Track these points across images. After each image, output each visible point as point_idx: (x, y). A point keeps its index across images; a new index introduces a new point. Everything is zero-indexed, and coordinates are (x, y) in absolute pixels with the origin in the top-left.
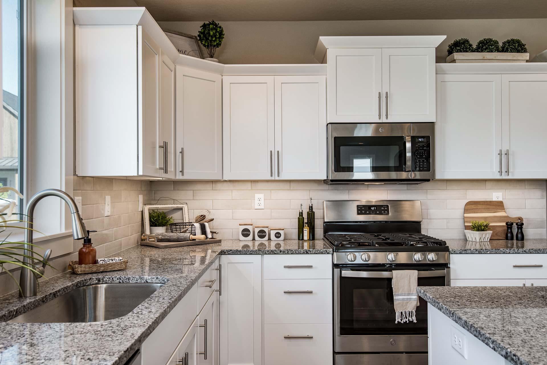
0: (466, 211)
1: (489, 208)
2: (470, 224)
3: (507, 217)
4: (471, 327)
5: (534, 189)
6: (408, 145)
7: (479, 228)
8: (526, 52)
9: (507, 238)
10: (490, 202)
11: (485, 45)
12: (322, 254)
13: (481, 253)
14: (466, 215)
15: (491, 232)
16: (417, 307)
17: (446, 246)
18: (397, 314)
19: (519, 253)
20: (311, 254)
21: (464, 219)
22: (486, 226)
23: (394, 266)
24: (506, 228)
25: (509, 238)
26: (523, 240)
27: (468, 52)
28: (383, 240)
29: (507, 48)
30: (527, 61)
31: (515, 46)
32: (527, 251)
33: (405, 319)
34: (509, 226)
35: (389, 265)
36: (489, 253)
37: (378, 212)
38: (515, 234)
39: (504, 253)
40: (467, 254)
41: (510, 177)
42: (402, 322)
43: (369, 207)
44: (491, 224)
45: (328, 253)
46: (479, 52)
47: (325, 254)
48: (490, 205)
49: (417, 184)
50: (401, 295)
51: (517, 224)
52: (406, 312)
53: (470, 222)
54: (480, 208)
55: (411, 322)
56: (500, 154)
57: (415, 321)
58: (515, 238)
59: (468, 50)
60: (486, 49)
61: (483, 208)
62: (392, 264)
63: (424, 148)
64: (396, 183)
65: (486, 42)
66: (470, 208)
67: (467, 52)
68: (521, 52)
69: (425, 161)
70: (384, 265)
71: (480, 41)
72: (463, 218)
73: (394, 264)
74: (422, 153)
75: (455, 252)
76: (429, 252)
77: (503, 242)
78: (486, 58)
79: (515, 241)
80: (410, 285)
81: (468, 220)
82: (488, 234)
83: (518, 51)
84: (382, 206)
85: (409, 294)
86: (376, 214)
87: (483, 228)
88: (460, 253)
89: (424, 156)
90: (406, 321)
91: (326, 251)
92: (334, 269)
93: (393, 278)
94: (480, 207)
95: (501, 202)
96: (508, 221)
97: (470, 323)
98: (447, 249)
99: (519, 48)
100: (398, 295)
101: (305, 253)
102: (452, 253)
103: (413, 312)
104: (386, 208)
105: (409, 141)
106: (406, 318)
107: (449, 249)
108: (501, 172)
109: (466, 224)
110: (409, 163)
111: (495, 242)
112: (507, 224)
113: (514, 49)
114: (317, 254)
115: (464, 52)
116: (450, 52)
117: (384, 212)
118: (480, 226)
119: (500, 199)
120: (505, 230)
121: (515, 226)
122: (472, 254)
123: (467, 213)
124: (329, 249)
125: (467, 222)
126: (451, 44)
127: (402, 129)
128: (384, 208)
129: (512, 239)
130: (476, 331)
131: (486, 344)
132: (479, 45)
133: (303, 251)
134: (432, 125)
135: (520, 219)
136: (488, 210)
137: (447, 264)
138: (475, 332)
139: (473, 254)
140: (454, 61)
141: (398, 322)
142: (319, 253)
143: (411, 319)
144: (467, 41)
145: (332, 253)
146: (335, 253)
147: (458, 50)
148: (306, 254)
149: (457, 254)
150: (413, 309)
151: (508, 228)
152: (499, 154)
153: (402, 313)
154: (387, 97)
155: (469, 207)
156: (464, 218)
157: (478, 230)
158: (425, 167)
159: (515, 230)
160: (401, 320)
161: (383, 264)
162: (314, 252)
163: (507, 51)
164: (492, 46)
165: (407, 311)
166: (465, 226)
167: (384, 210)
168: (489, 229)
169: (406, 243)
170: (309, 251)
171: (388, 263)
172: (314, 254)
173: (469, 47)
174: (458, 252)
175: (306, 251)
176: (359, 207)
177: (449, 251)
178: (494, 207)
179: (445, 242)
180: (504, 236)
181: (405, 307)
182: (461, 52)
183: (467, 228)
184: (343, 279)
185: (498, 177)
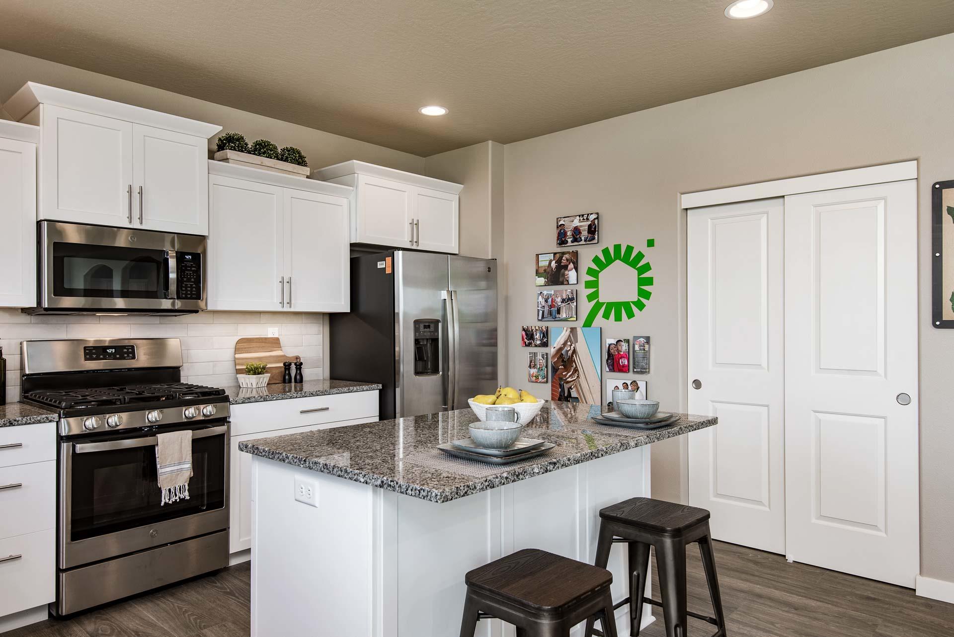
0: (237, 350)
1: (263, 347)
2: (244, 367)
3: (284, 356)
4: (333, 469)
5: (311, 323)
6: (172, 263)
7: (256, 371)
8: (306, 166)
9: (284, 381)
10: (266, 339)
11: (264, 148)
12: (40, 423)
13: (267, 401)
14: (237, 356)
15: (269, 375)
16: (191, 478)
17: (225, 394)
18: (164, 493)
19: (306, 397)
20: (19, 425)
21: (235, 361)
22: (264, 368)
23: (156, 428)
24: (283, 369)
25: (287, 381)
26: (302, 382)
27: (244, 152)
28: (137, 394)
29: (287, 158)
30: (308, 177)
31: (296, 157)
32: (314, 393)
33: (175, 497)
34: (287, 366)
35: (148, 428)
36: (275, 399)
37: (118, 356)
38: (293, 375)
39: (291, 398)
40: (250, 402)
41: (292, 310)
42: (171, 502)
43: (105, 348)
44: (269, 366)
45: (50, 421)
46: (256, 155)
47: (44, 422)
48: (265, 343)
49: (176, 316)
50: (170, 465)
51: (295, 364)
52: (175, 488)
53: (242, 365)
54: (253, 347)
55: (182, 500)
56: (282, 282)
57: (188, 498)
58: (293, 380)
59: (244, 149)
60: (264, 153)
61: (258, 346)
62: (153, 426)
63: (193, 269)
64: (147, 314)
65: (265, 144)
66: (242, 347)
67: (242, 151)
68: (302, 165)
69: (194, 286)
70: (141, 429)
71: (257, 142)
72: (233, 359)
73: (155, 426)
74: (190, 275)
75: (236, 401)
76: (186, 407)
77: (280, 386)
78: (264, 164)
79: (293, 384)
80: (181, 451)
81: (240, 361)
82: (266, 377)
83: (299, 164)
84: (124, 347)
85: (180, 464)
86: (115, 358)
87: (260, 370)
88: (243, 403)
89: (193, 280)
90: (176, 500)
91: (47, 418)
92: (62, 444)
93: (157, 445)
94: (254, 345)
95: (278, 339)
96: (285, 361)
97: (332, 465)
98: (226, 399)
99: (300, 160)
100: (165, 467)
101: (8, 424)
102: (233, 404)
103: (185, 486)
104: (130, 350)
105: (172, 257)
106: (176, 495)
107: (229, 399)
108: (282, 303)
109: (238, 367)
110: (173, 287)
111: (273, 386)
112: (284, 364)
113: (294, 159)
114: (29, 424)
115: (239, 151)
116: (221, 147)
117: (128, 356)
118: (257, 368)
119: (276, 336)
120: (281, 372)
121: (293, 367)
122: (256, 402)
123: (239, 353)
124: (51, 415)
125: (239, 364)
126: (222, 137)
127: (163, 240)
128: (128, 349)
129: (290, 382)
130: (342, 471)
131: (355, 480)
132: (256, 146)
133: (4, 421)
134: (202, 239)
135: (297, 358)
136: (263, 349)
137: (226, 418)
138: (340, 472)
139: (258, 402)
140: (226, 160)
141: (165, 503)
142: (34, 423)
143: (182, 496)
144: (240, 139)
145: (58, 420)
146: (62, 420)
147: (231, 147)
148: (10, 426)
149: (239, 403)
150: (185, 483)
151: (286, 369)
152: (280, 282)
153: (170, 490)
154: (141, 193)
155: (240, 345)
156: (235, 359)
157: (255, 373)
158: (194, 294)
159: (293, 372)
160: (169, 499)
161: (140, 427)
162: (24, 422)
163: (286, 160)
164: (271, 151)
165: (177, 487)
166: (236, 369)
167: (128, 353)
168: (267, 372)
169: (174, 395)
170: (15, 420)
171: (147, 425)
172: (25, 424)
173: (246, 147)
174: (240, 402)
175: (10, 422)
176: (88, 350)
177: (229, 402)
178: (270, 345)
179: (224, 390)
180: (281, 379)
181: (174, 482)
182: (235, 150)
183: (239, 372)
184: (76, 458)
185: (280, 309)
